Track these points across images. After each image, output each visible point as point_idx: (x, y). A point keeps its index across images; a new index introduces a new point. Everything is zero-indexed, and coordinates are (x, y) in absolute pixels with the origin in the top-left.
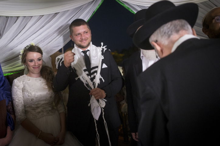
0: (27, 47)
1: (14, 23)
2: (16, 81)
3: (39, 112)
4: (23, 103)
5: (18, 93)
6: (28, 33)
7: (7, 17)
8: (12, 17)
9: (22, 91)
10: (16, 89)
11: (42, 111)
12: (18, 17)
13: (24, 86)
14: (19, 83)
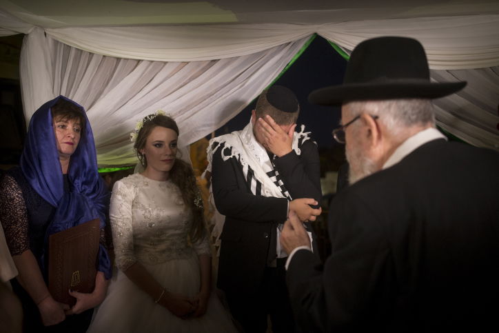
0: (150, 116)
1: (130, 72)
2: (120, 185)
3: (163, 251)
4: (131, 230)
5: (124, 208)
6: (156, 93)
7: (119, 59)
8: (127, 59)
9: (130, 207)
10: (120, 200)
11: (169, 249)
12: (139, 61)
13: (137, 197)
14: (126, 189)
